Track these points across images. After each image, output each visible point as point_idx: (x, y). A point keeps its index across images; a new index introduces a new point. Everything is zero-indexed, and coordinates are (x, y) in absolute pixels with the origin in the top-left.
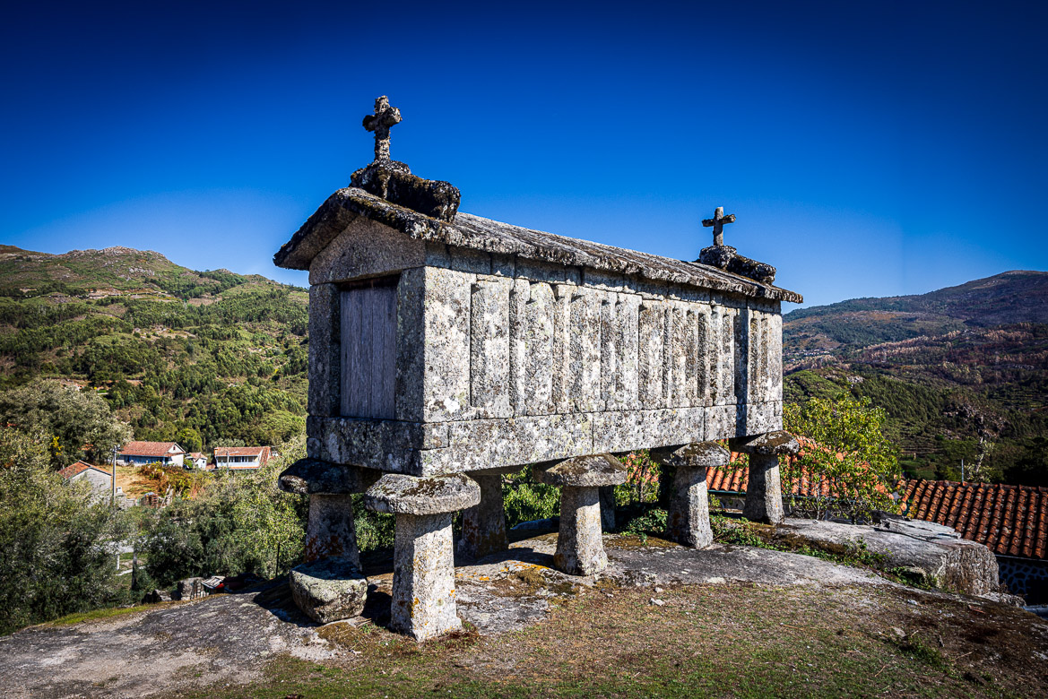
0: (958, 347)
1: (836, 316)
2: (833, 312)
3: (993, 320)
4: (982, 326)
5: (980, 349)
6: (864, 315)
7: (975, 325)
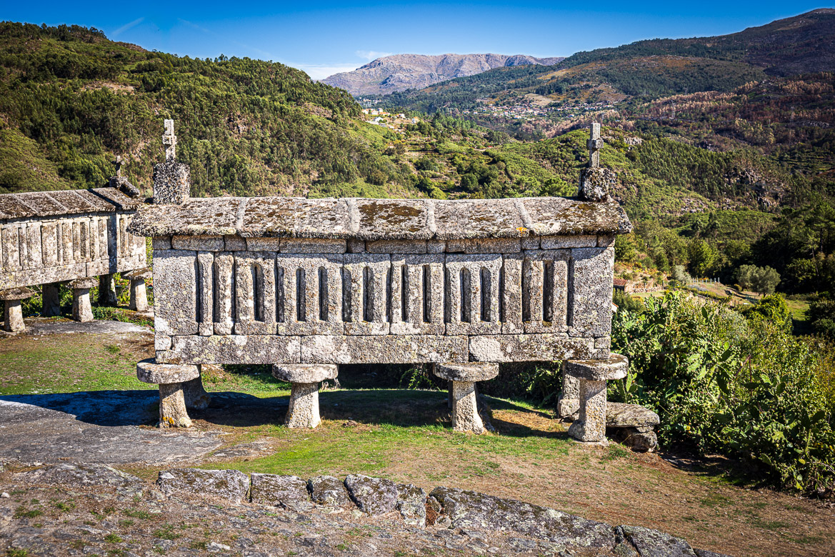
0: (754, 100)
1: (624, 62)
2: (621, 56)
3: (795, 69)
4: (782, 75)
5: (777, 103)
6: (656, 60)
7: (775, 74)
